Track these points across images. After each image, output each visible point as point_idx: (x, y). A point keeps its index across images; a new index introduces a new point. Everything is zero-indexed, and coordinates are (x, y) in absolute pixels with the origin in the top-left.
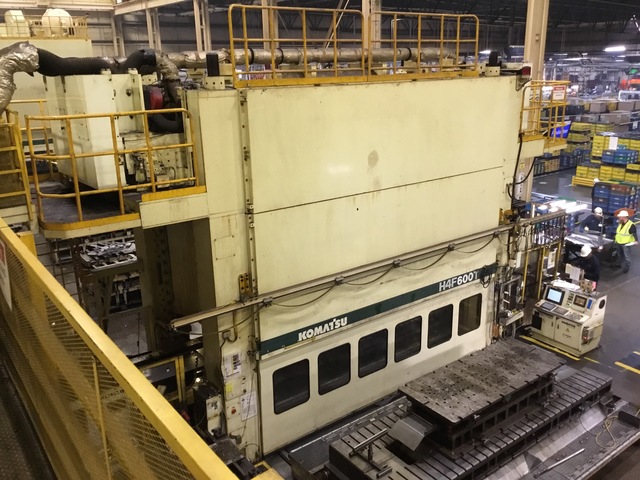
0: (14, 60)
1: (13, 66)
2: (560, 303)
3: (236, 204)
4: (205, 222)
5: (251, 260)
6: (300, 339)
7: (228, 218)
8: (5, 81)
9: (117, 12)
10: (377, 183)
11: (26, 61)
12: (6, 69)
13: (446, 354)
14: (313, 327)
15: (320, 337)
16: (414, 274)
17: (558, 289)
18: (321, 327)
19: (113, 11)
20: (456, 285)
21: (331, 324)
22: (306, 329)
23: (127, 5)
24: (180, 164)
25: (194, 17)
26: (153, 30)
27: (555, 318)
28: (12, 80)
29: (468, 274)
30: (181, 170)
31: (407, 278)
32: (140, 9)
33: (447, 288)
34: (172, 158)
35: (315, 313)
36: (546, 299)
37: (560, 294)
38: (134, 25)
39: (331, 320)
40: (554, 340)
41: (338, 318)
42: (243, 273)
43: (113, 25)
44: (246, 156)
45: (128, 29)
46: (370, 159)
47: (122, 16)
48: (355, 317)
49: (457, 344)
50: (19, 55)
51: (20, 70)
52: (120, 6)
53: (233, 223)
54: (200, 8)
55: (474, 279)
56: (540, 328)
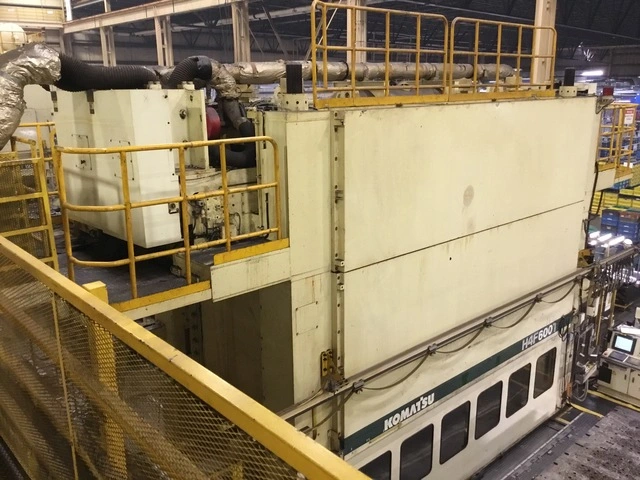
0: (27, 67)
1: (24, 75)
2: (632, 353)
3: (321, 261)
4: (286, 285)
5: (336, 331)
6: (386, 428)
7: (311, 279)
8: (13, 97)
9: (67, 30)
10: (471, 225)
11: (44, 69)
12: (16, 79)
13: (522, 421)
14: (399, 411)
15: (407, 421)
16: (500, 333)
17: (628, 336)
18: (407, 409)
19: (63, 29)
20: (537, 341)
21: (418, 404)
22: (392, 414)
23: (78, 23)
24: (246, 209)
25: (154, 36)
26: (108, 50)
27: (629, 370)
28: (21, 94)
29: (548, 326)
30: (247, 216)
31: (494, 338)
32: (93, 27)
33: (529, 346)
34: (238, 200)
35: (402, 393)
36: (613, 347)
37: (631, 342)
38: (84, 45)
39: (418, 399)
40: (627, 396)
41: (425, 395)
42: (324, 350)
43: (62, 43)
44: (338, 196)
45: (78, 48)
46: (465, 196)
47: (72, 34)
48: (441, 392)
49: (532, 409)
50: (34, 60)
51: (33, 82)
52: (70, 25)
53: (318, 285)
54: (162, 27)
55: (553, 332)
56: (609, 382)
